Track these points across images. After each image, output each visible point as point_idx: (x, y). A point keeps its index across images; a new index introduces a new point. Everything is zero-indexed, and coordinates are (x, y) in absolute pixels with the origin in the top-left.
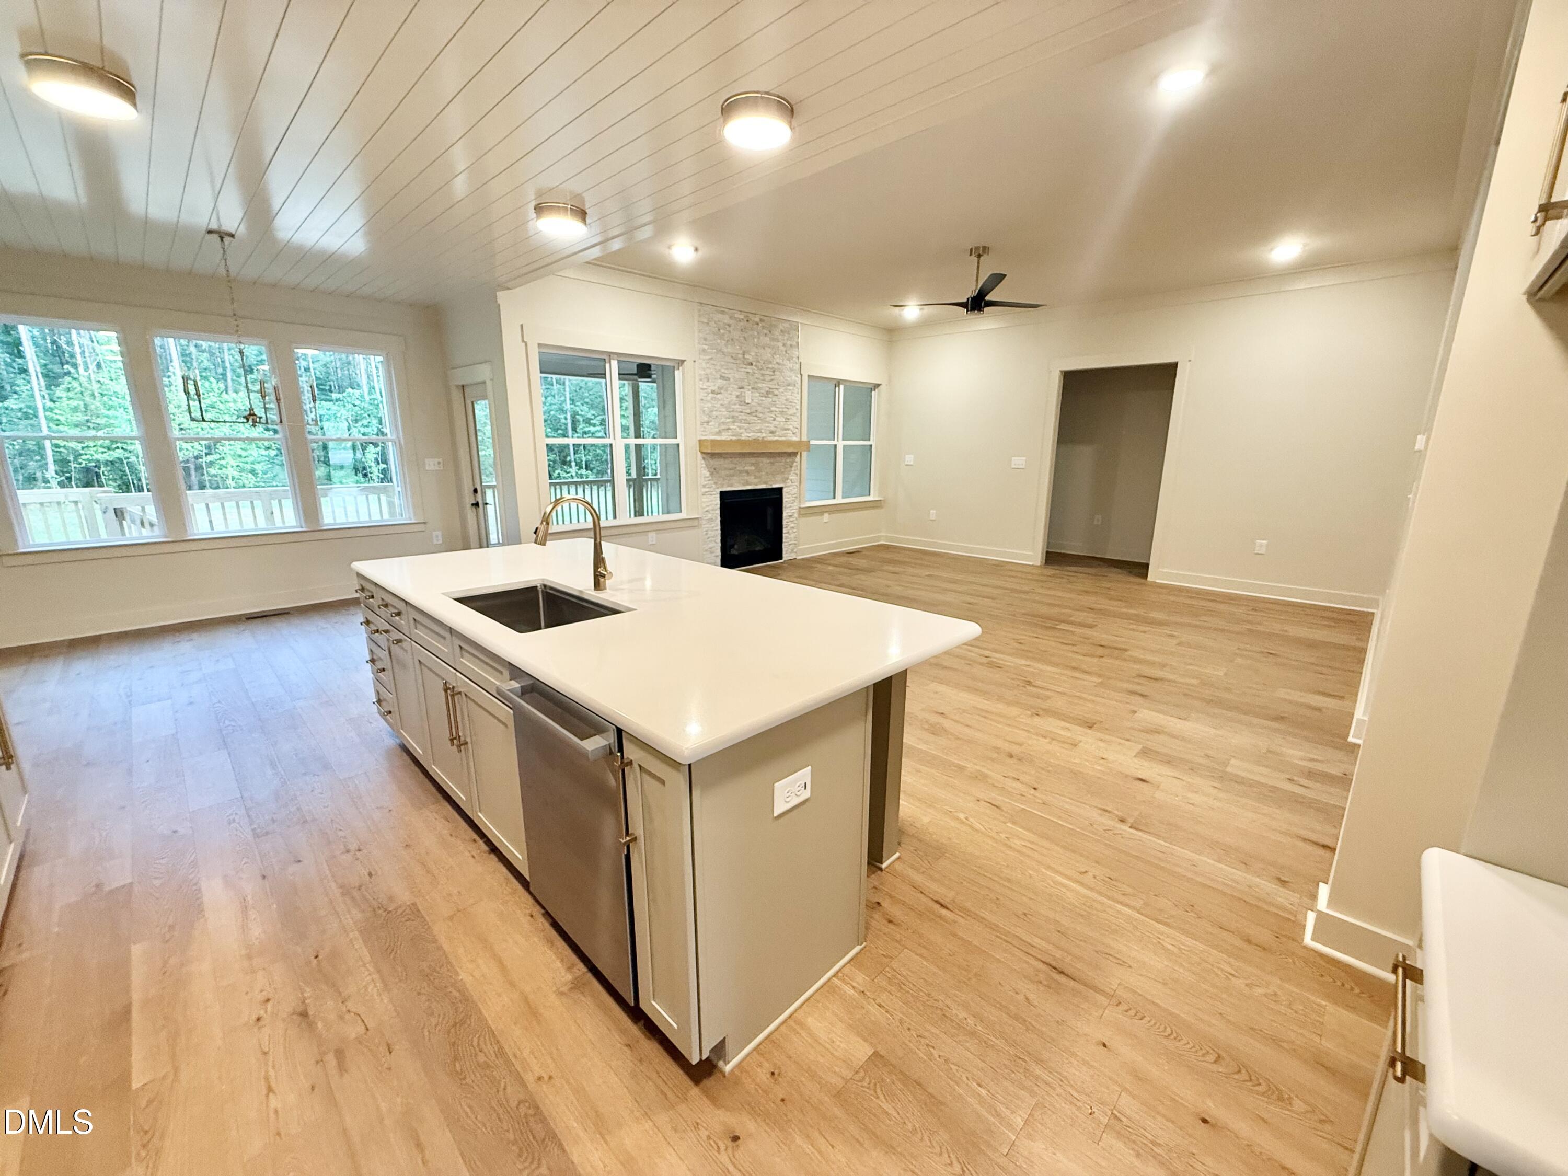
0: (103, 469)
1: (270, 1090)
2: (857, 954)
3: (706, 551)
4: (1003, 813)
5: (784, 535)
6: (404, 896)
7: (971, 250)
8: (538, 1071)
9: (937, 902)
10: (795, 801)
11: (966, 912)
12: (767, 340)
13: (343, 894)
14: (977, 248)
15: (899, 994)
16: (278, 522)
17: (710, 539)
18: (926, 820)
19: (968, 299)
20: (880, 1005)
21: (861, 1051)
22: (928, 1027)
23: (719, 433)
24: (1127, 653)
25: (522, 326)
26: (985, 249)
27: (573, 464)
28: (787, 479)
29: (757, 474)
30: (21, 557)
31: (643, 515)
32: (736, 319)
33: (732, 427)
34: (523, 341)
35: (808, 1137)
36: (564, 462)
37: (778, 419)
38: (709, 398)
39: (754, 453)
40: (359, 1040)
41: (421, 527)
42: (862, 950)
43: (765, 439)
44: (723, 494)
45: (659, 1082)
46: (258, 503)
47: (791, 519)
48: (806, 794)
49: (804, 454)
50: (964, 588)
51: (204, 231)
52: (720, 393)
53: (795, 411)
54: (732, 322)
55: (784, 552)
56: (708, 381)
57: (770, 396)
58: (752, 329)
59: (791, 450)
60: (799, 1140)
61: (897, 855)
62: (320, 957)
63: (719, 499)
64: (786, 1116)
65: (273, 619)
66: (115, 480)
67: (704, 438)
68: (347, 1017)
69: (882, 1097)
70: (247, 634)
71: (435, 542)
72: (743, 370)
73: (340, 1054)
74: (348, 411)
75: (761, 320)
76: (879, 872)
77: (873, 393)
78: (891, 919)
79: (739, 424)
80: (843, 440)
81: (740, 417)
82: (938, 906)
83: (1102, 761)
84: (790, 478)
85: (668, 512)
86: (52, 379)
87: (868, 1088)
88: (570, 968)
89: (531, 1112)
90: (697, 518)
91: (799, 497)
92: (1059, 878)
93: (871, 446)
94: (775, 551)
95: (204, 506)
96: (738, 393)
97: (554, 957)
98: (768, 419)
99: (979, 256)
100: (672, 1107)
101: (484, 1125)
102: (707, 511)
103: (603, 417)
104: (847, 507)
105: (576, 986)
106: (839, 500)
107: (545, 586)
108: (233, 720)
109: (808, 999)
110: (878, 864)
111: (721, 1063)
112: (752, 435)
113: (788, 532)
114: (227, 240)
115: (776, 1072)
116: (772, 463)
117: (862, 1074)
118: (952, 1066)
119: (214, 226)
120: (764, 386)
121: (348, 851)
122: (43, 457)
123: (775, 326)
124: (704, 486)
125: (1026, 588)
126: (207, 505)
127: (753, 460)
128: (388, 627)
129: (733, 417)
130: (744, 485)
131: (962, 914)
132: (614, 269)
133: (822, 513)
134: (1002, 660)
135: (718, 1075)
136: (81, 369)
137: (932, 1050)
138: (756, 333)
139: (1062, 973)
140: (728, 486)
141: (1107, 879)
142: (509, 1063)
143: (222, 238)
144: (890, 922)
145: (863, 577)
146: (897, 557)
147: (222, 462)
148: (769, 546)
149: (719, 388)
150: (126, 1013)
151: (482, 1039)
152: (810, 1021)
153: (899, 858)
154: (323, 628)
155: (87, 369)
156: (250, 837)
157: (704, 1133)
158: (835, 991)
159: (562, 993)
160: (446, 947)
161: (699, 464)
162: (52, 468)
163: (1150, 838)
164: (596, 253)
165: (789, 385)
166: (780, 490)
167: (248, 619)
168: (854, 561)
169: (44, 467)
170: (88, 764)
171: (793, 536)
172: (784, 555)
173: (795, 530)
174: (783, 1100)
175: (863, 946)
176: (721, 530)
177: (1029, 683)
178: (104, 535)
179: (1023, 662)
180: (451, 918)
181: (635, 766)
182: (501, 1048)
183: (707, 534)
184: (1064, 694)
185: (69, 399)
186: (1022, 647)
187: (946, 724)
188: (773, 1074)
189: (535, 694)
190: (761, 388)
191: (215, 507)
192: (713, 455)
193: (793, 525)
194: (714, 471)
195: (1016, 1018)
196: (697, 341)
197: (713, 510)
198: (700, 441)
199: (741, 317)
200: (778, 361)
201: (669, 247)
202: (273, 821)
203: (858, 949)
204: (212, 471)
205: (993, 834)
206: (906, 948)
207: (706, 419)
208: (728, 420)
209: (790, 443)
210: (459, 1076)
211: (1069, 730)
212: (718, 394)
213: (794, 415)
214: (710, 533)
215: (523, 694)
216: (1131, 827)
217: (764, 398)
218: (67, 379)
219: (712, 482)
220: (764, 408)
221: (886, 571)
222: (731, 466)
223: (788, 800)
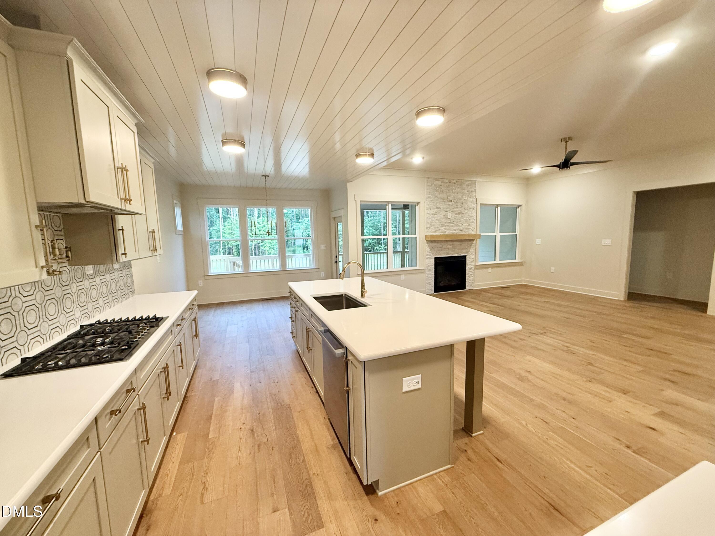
0: (234, 248)
1: (240, 450)
2: (449, 469)
3: (427, 284)
4: (549, 427)
5: (467, 278)
6: (287, 401)
7: (562, 139)
8: (314, 471)
9: (496, 458)
10: (413, 388)
11: (510, 466)
12: (458, 190)
13: (270, 396)
14: (565, 139)
15: (463, 491)
16: (275, 268)
17: (430, 278)
18: (503, 420)
19: (560, 163)
20: (453, 493)
21: (438, 508)
22: (473, 509)
23: (435, 232)
24: (670, 356)
25: (355, 195)
26: (570, 138)
27: (383, 244)
28: (469, 251)
29: (453, 250)
30: (210, 276)
31: (404, 267)
32: (444, 182)
33: (441, 229)
34: (355, 200)
35: (405, 531)
36: (379, 244)
37: (464, 224)
38: (430, 217)
39: (451, 240)
40: (265, 443)
41: (317, 270)
42: (451, 468)
43: (458, 234)
44: (435, 258)
45: (354, 489)
46: (270, 260)
47: (470, 270)
48: (419, 386)
49: (478, 240)
50: (565, 310)
51: (261, 175)
52: (436, 215)
53: (473, 220)
54: (443, 184)
55: (466, 286)
56: (430, 210)
57: (461, 214)
58: (452, 186)
59: (471, 238)
60: (401, 531)
61: (482, 432)
62: (260, 414)
63: (434, 261)
64: (398, 520)
65: (269, 301)
66: (236, 251)
67: (428, 234)
68: (264, 435)
69: (441, 528)
70: (261, 305)
71: (322, 276)
72: (447, 204)
73: (259, 446)
74: (304, 226)
75: (456, 182)
76: (470, 438)
77: (518, 209)
78: (470, 459)
79: (445, 228)
80: (500, 232)
81: (445, 224)
82: (496, 460)
83: (626, 413)
84: (470, 251)
85: (412, 266)
86: (225, 219)
87: (437, 523)
88: (333, 440)
89: (309, 484)
90: (424, 269)
91: (475, 260)
92: (572, 466)
93: (516, 235)
94: (462, 285)
95: (255, 261)
96: (444, 214)
97: (328, 434)
98: (459, 225)
99: (566, 142)
100: (356, 500)
101: (294, 482)
102: (428, 266)
103: (396, 224)
104: (501, 265)
105: (334, 447)
106: (498, 261)
107: (346, 295)
108: (252, 334)
109: (421, 480)
110: (471, 434)
111: (377, 491)
112: (451, 232)
113: (469, 277)
114: (267, 177)
115: (399, 503)
116: (461, 245)
117: (435, 516)
118: (479, 529)
119: (264, 174)
120: (457, 210)
121: (274, 382)
122: (220, 244)
123: (464, 183)
124: (427, 255)
125: (607, 312)
126: (256, 261)
127: (451, 243)
128: (295, 306)
129: (442, 225)
130: (446, 254)
131: (508, 467)
132: (391, 169)
133: (488, 268)
134: (577, 350)
135: (376, 495)
136: (232, 216)
137: (472, 519)
138: (454, 187)
139: (557, 510)
140: (439, 255)
141: (604, 474)
142: (305, 465)
143: (265, 177)
144: (469, 460)
145: (507, 300)
146: (530, 291)
147: (265, 245)
148: (459, 283)
149: (435, 212)
150: (211, 417)
151: (300, 455)
152: (420, 489)
153: (482, 434)
154: (283, 305)
155: (233, 216)
156: (249, 371)
157: (365, 514)
158: (434, 481)
159: (328, 448)
160: (296, 421)
161: (425, 246)
162: (222, 247)
163: (646, 461)
164: (385, 164)
165: (470, 209)
166: (465, 257)
167: (262, 300)
168: (504, 292)
169: (220, 247)
170: (215, 342)
171: (471, 278)
172: (466, 287)
173: (473, 276)
174: (398, 514)
175: (452, 466)
176: (435, 274)
177: (591, 364)
178: (230, 271)
179: (591, 352)
180: (299, 412)
181: (350, 361)
182: (304, 459)
183: (428, 276)
184: (614, 373)
185: (228, 225)
186: (594, 344)
187: (530, 377)
188: (397, 503)
189: (328, 333)
190: (456, 211)
191: (258, 261)
192: (432, 242)
193: (471, 273)
194: (432, 248)
195: (522, 522)
196: (425, 193)
197: (431, 266)
198: (426, 236)
199: (447, 181)
200: (465, 198)
201: (412, 158)
202: (256, 368)
203: (449, 466)
204: (262, 248)
205: (540, 435)
206: (473, 473)
207: (429, 226)
208: (439, 226)
209: (469, 235)
210: (290, 464)
211: (609, 393)
212: (435, 215)
213: (473, 222)
214: (429, 276)
215: (324, 332)
216: (633, 452)
217: (457, 216)
218: (229, 219)
219: (431, 253)
220: (458, 220)
221: (521, 298)
222: (441, 246)
223: (409, 386)
